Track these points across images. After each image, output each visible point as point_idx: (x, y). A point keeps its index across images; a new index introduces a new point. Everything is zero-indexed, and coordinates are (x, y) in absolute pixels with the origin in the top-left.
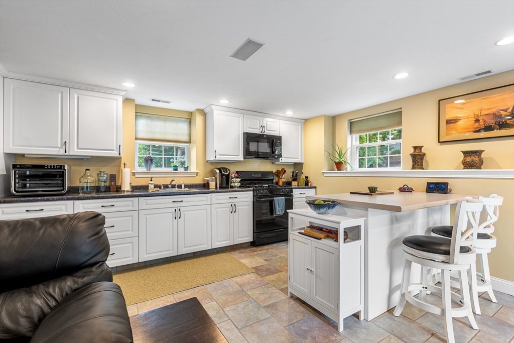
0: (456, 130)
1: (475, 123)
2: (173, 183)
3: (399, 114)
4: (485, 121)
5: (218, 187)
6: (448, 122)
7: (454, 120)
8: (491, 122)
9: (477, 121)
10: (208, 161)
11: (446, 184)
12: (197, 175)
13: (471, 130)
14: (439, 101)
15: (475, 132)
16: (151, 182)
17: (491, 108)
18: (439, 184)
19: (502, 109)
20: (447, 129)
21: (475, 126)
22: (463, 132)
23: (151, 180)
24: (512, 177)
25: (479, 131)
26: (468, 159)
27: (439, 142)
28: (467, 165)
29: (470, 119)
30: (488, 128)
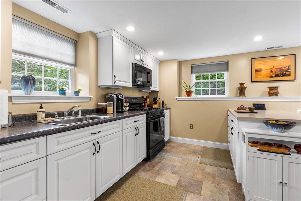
0: (261, 76)
1: (271, 72)
2: (75, 110)
3: (227, 64)
4: (275, 72)
5: (115, 112)
7: (260, 70)
8: (279, 73)
9: (272, 71)
10: (100, 86)
11: (264, 105)
12: (90, 100)
13: (269, 76)
14: (252, 59)
16: (41, 110)
17: (279, 66)
18: (260, 104)
19: (283, 66)
20: (256, 75)
21: (271, 74)
22: (265, 77)
23: (41, 107)
24: (300, 100)
25: (272, 77)
26: (271, 91)
27: (252, 81)
28: (271, 94)
29: (268, 70)
30: (277, 76)
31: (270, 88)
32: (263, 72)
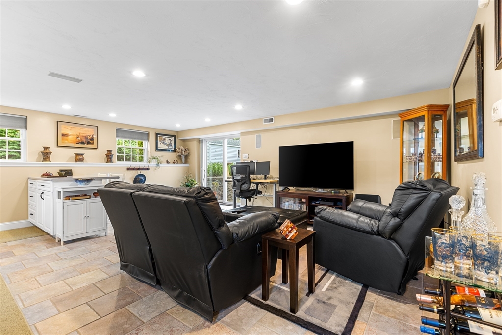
0: (68, 141)
3: (25, 119)
4: (81, 139)
6: (63, 135)
7: (66, 135)
8: (84, 140)
9: (78, 138)
11: (71, 170)
13: (75, 142)
14: (57, 121)
15: (77, 143)
17: (84, 134)
18: (67, 170)
19: (88, 135)
20: (62, 139)
21: (77, 141)
22: (71, 142)
25: (78, 143)
26: (78, 158)
27: (57, 146)
28: (77, 160)
29: (74, 136)
30: (83, 143)
31: (77, 154)
32: (70, 137)
